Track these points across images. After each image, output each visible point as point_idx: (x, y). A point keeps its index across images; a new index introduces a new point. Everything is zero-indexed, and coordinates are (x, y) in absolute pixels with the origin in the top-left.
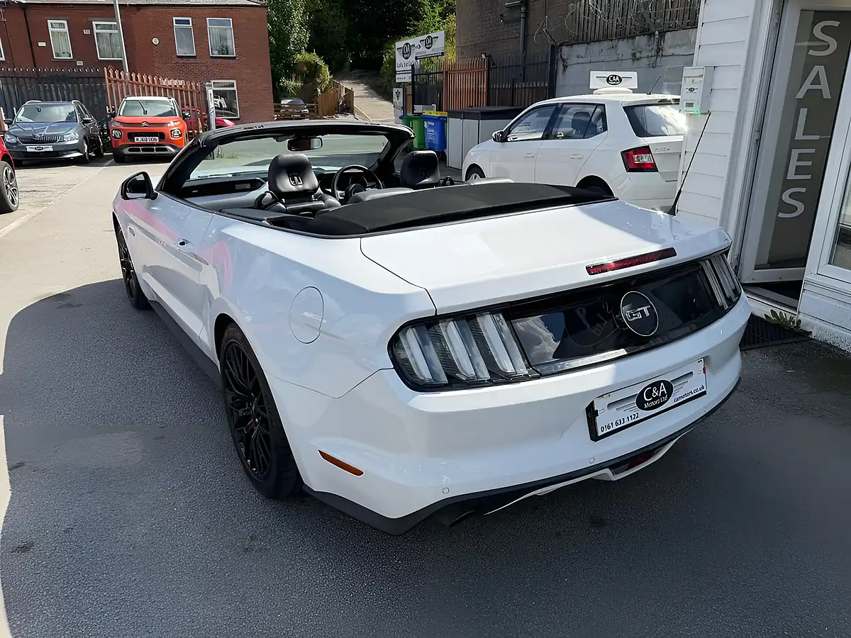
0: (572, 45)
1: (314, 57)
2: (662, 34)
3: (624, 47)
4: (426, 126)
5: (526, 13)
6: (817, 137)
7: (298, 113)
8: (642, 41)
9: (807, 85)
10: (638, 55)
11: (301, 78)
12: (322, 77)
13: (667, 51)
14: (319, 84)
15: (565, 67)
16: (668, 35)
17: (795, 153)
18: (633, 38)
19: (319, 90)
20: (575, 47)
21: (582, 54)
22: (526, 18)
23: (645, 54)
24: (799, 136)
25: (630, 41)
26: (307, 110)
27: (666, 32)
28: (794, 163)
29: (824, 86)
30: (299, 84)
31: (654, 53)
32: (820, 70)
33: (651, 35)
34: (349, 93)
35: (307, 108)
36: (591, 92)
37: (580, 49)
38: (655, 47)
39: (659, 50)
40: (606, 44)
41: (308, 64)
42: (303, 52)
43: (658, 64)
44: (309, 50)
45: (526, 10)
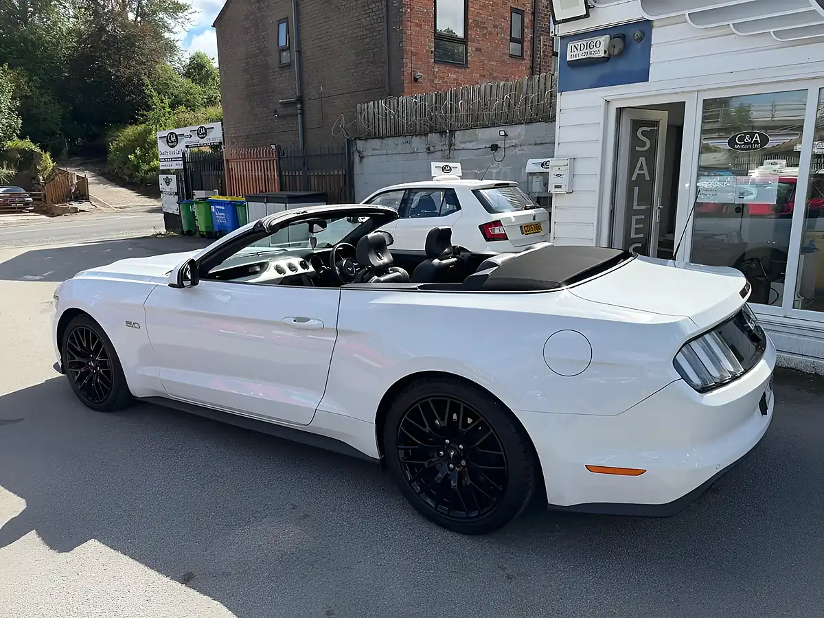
0: (366, 139)
1: (27, 144)
2: (452, 132)
3: (417, 142)
4: (213, 210)
5: (302, 109)
6: (644, 207)
7: (20, 202)
8: (433, 137)
9: (637, 171)
10: (432, 149)
11: (14, 166)
12: (44, 165)
13: (458, 145)
14: (39, 171)
15: (362, 158)
16: (458, 133)
17: (634, 218)
18: (426, 135)
19: (41, 178)
20: (370, 141)
21: (378, 147)
22: (303, 114)
23: (439, 148)
24: (635, 207)
25: (423, 138)
26: (31, 199)
27: (455, 131)
28: (634, 226)
29: (645, 172)
30: (13, 172)
31: (447, 148)
32: (642, 160)
33: (442, 133)
34: (83, 181)
35: (30, 196)
36: (431, 179)
37: (375, 143)
38: (447, 143)
39: (450, 145)
40: (400, 140)
41: (22, 151)
42: (16, 138)
43: (451, 156)
44: (21, 137)
45: (302, 107)
